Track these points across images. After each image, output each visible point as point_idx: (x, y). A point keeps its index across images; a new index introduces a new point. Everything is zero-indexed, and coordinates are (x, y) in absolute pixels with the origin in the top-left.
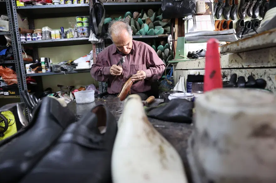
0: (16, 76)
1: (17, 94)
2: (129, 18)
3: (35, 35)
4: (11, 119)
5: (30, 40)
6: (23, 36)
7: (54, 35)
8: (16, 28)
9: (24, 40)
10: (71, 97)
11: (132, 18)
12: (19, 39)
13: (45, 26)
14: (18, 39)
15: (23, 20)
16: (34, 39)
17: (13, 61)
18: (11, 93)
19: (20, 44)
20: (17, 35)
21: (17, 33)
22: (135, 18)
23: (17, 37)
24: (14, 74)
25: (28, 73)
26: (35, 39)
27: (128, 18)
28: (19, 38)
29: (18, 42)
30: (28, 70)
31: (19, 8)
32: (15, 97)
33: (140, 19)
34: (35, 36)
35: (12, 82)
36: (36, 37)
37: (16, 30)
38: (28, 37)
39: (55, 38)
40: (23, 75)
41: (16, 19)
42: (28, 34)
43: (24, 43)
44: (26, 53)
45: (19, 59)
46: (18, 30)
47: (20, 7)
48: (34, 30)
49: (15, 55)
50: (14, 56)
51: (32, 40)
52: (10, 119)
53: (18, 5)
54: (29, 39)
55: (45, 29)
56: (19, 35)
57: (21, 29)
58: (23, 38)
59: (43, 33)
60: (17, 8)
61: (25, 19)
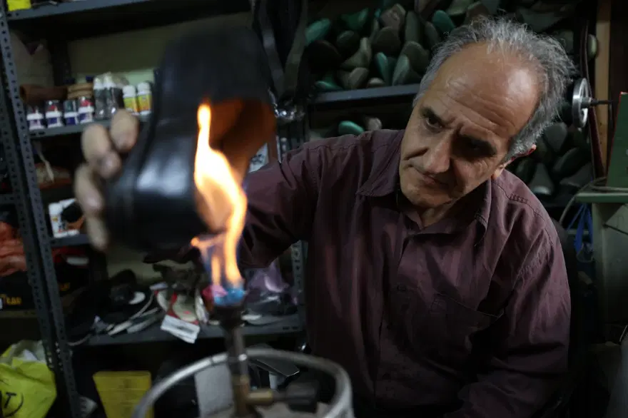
0: (22, 247)
1: (28, 303)
2: (400, 15)
3: (72, 106)
4: (11, 391)
5: (59, 124)
6: (34, 112)
7: (134, 100)
8: (11, 87)
9: (39, 127)
10: (198, 314)
11: (410, 14)
12: (25, 124)
13: (101, 71)
14: (19, 124)
15: (32, 51)
16: (68, 122)
17: (8, 196)
18: (8, 302)
19: (28, 140)
20: (16, 109)
21: (14, 102)
22: (420, 9)
23: (17, 117)
24: (14, 237)
25: (58, 234)
26: (72, 119)
27: (396, 16)
28: (21, 120)
29: (22, 134)
30: (56, 226)
31: (14, 17)
32: (21, 314)
33: (441, 12)
34: (72, 110)
35: (9, 266)
36: (77, 110)
37: (13, 95)
38: (50, 115)
39: (135, 110)
40: (43, 242)
41: (9, 56)
42: (50, 103)
43: (38, 136)
44: (47, 165)
45: (27, 190)
46: (17, 94)
47: (17, 14)
48: (70, 89)
49: (15, 176)
50: (13, 180)
51: (64, 120)
52: (7, 393)
53: (11, 8)
54: (53, 120)
55: (103, 82)
56: (21, 109)
57: (28, 91)
58: (35, 121)
59: (97, 95)
60: (10, 18)
61: (40, 47)
